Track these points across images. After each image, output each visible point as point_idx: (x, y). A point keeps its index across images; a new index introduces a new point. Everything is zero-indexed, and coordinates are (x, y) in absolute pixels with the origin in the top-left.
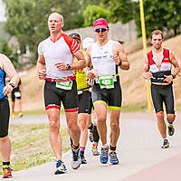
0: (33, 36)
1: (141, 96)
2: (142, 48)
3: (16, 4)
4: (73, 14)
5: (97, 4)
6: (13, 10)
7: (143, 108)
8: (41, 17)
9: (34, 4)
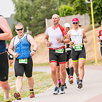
0: (31, 22)
1: (91, 56)
2: (92, 29)
3: (21, 4)
4: (53, 10)
5: (67, 4)
6: (19, 8)
7: (92, 63)
8: (35, 11)
9: (31, 4)
